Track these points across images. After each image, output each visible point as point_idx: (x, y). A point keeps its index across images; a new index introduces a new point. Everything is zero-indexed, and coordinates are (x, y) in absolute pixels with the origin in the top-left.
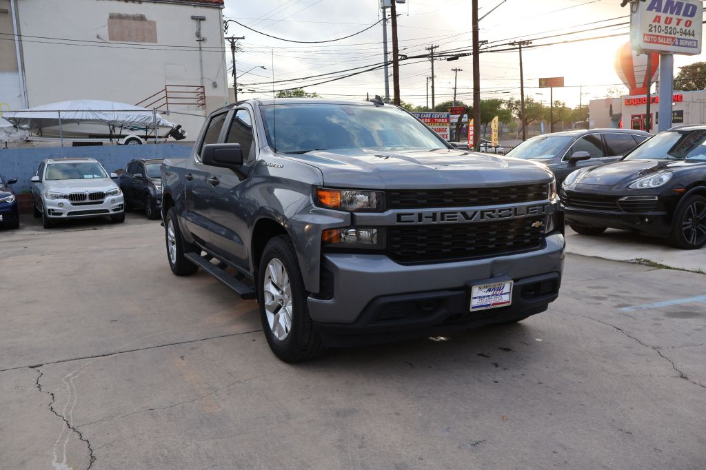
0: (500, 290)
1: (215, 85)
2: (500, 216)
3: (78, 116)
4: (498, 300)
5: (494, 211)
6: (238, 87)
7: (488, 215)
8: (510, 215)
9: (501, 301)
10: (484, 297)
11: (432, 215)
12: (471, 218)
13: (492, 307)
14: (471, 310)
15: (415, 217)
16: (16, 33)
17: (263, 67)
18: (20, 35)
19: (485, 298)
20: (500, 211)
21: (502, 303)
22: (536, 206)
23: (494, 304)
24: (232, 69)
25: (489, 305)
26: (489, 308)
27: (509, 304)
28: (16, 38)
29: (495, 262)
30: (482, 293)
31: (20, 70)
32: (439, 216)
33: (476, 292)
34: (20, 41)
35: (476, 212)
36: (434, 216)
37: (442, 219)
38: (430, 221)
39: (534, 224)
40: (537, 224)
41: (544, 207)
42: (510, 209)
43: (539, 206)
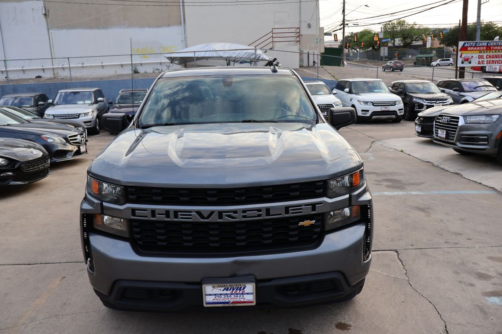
0: (240, 290)
1: (309, 26)
2: (244, 217)
3: (207, 55)
4: (238, 299)
5: (235, 212)
7: (227, 216)
8: (260, 216)
9: (242, 300)
10: (221, 294)
11: (165, 213)
12: (208, 217)
13: (232, 305)
14: (205, 305)
15: (149, 213)
17: (366, 6)
18: (183, 2)
19: (223, 296)
20: (244, 211)
21: (244, 302)
22: (301, 206)
23: (233, 303)
24: (342, 9)
25: (228, 303)
26: (227, 305)
27: (254, 304)
28: (181, 4)
29: (235, 262)
30: (217, 291)
31: (183, 23)
32: (172, 214)
33: (208, 289)
34: (183, 6)
35: (212, 212)
36: (167, 213)
37: (176, 216)
38: (163, 218)
39: (301, 223)
40: (307, 223)
41: (313, 206)
42: (259, 210)
43: (306, 205)
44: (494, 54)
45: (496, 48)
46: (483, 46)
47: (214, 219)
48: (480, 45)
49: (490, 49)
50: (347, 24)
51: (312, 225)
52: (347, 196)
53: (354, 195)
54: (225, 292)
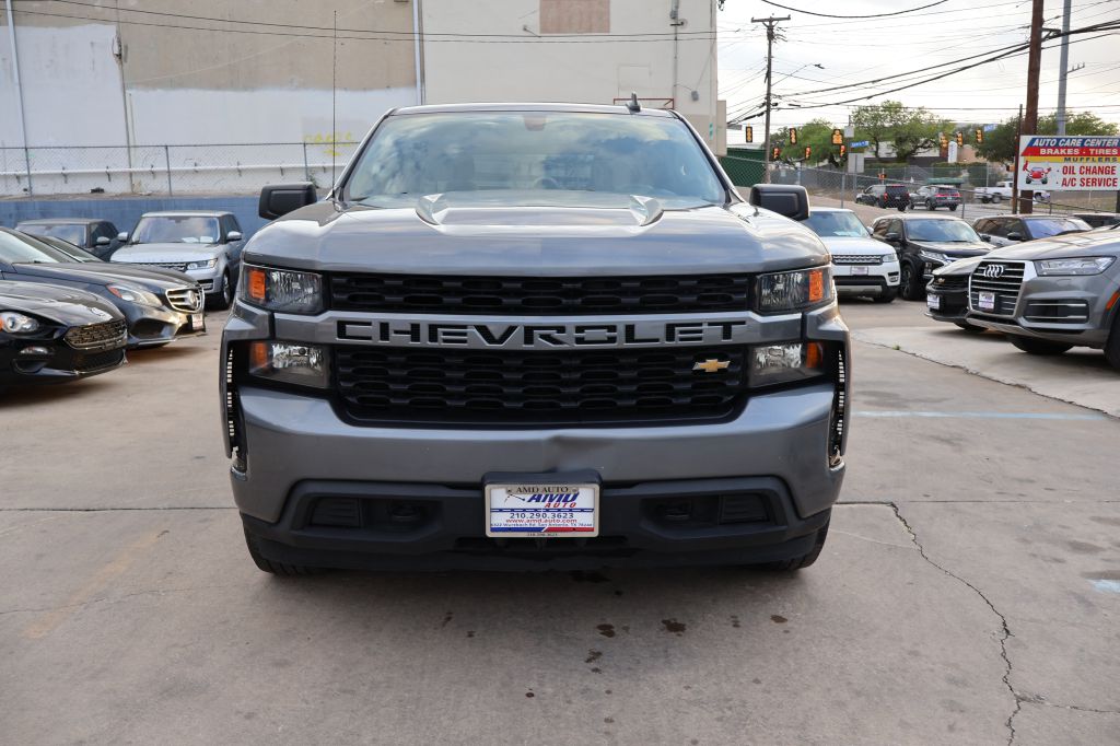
0: (565, 501)
1: (695, 97)
2: (580, 340)
4: (562, 521)
5: (561, 329)
6: (773, 101)
7: (542, 336)
8: (613, 340)
9: (570, 525)
10: (524, 510)
11: (409, 329)
12: (501, 340)
13: (546, 535)
14: (490, 534)
15: (374, 330)
16: (416, 30)
17: (819, 66)
18: (421, 34)
19: (528, 515)
20: (580, 329)
21: (574, 529)
22: (700, 324)
23: (550, 530)
24: (765, 71)
25: (539, 530)
26: (536, 535)
27: (595, 534)
28: (417, 37)
29: (557, 440)
30: (517, 502)
31: (419, 83)
32: (424, 332)
33: (497, 496)
34: (421, 40)
35: (511, 329)
36: (415, 330)
37: (433, 337)
39: (699, 366)
40: (711, 365)
41: (727, 327)
42: (612, 328)
43: (710, 324)
44: (1097, 165)
45: (1101, 151)
46: (1074, 148)
47: (515, 342)
48: (1068, 144)
49: (1088, 154)
50: (776, 104)
51: (721, 371)
52: (798, 316)
53: (812, 317)
54: (533, 504)
